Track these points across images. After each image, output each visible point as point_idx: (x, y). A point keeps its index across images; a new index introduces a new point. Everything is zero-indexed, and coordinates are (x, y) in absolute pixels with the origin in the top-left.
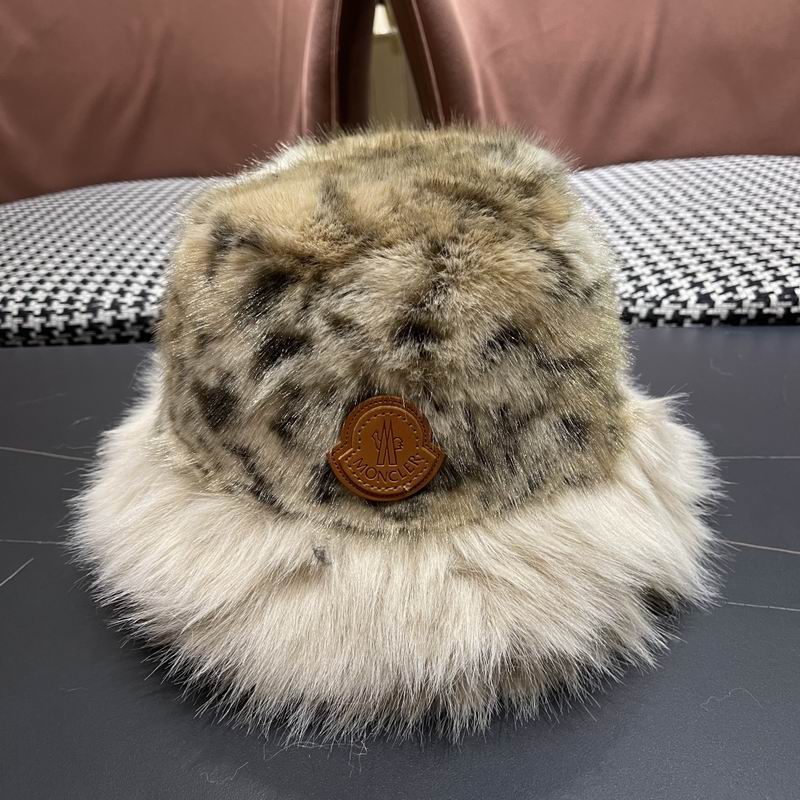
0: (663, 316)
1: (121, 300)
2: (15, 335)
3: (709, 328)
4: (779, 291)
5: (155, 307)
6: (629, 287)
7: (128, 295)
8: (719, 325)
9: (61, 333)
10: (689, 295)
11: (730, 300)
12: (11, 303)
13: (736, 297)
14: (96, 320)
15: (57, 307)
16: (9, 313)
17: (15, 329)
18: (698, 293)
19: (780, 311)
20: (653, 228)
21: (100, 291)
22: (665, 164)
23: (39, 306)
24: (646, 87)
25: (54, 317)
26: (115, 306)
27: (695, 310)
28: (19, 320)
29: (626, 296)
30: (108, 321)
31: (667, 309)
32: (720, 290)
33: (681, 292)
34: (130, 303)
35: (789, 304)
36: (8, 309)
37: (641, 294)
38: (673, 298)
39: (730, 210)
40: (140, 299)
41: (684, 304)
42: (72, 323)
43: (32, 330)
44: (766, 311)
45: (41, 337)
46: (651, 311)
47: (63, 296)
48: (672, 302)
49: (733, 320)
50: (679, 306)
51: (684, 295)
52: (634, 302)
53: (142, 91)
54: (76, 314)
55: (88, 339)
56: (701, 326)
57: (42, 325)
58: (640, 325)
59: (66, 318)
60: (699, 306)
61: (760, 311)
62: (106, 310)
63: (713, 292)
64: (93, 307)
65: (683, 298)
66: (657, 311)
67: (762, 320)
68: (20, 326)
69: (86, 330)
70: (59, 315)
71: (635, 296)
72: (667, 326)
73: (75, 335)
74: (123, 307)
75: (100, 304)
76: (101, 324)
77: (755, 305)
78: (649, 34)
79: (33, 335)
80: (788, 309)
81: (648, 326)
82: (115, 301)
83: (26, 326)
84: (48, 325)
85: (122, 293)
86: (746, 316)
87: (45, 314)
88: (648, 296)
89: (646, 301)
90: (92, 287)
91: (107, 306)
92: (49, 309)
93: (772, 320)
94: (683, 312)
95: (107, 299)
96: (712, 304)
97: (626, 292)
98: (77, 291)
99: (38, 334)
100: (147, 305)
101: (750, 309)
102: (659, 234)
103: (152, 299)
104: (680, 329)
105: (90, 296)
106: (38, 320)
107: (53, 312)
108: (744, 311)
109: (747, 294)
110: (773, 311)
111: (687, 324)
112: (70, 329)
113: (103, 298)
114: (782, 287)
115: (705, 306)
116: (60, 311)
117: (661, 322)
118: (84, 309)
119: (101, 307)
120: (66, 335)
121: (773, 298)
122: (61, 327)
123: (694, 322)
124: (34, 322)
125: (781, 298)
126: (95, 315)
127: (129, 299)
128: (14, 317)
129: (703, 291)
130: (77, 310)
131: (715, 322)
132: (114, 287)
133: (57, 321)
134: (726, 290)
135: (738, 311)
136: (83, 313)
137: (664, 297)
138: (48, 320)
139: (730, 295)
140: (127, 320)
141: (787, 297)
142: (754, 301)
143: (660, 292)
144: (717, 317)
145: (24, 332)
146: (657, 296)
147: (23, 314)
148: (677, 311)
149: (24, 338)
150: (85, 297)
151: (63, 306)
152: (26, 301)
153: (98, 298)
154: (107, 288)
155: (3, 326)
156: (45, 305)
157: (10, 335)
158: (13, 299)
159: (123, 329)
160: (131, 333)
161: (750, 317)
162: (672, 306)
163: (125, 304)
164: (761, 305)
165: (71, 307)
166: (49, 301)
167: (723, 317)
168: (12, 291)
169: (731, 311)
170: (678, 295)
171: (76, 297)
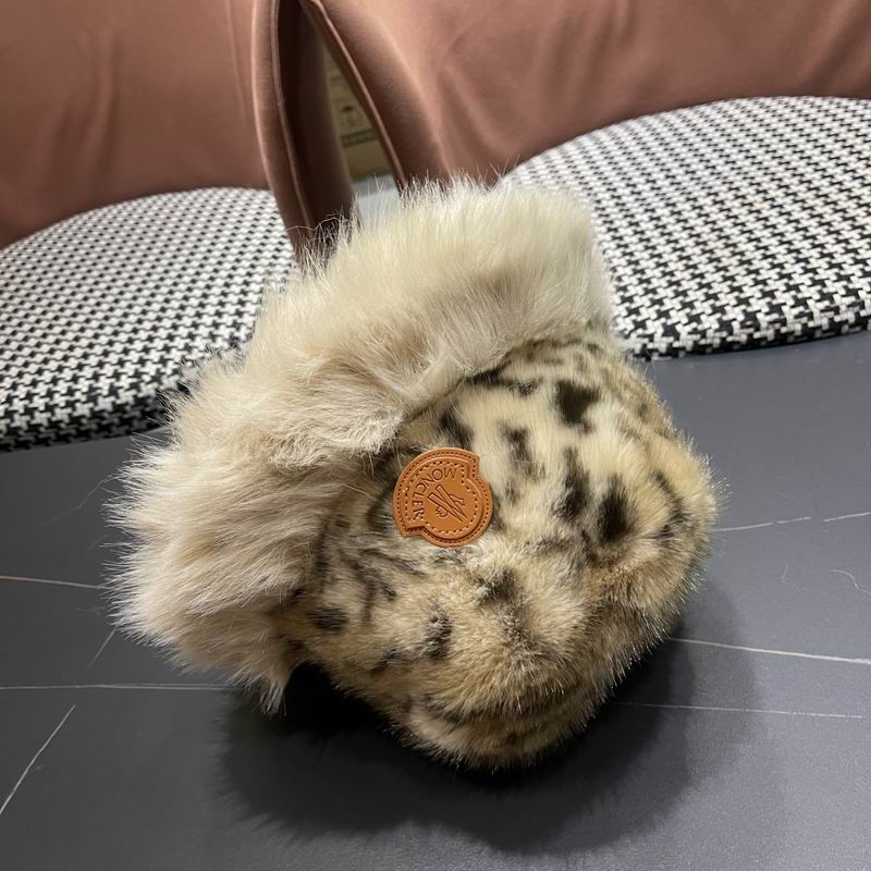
1: (117, 384)
2: (26, 432)
3: (676, 360)
4: (741, 317)
5: (150, 386)
7: (123, 377)
8: (685, 356)
9: (68, 424)
10: (655, 327)
11: (695, 331)
12: (16, 401)
13: (700, 328)
14: (97, 409)
15: (59, 400)
16: (16, 411)
17: (25, 427)
18: (664, 325)
19: (744, 338)
21: (96, 377)
23: (43, 401)
25: (57, 411)
26: (113, 391)
27: (661, 343)
28: (27, 418)
30: (109, 407)
31: (635, 343)
32: (685, 320)
33: (648, 323)
34: (127, 386)
35: (751, 330)
36: (14, 408)
38: (640, 331)
39: (709, 200)
40: (135, 380)
41: (651, 337)
42: (76, 414)
43: (40, 425)
44: (730, 339)
45: (49, 431)
47: (62, 387)
48: (639, 336)
49: (699, 350)
50: (646, 340)
51: (651, 328)
54: (78, 405)
56: (669, 358)
57: (49, 420)
59: (69, 410)
60: (665, 339)
61: (723, 339)
62: (105, 397)
63: (679, 322)
64: (92, 396)
65: (649, 332)
67: (726, 348)
68: (28, 422)
69: (90, 419)
70: (62, 408)
73: (81, 424)
74: (120, 391)
75: (99, 391)
76: (102, 411)
77: (718, 334)
79: (42, 429)
80: (750, 335)
82: (112, 385)
83: (34, 422)
84: (54, 419)
85: (117, 375)
86: (711, 345)
87: (49, 408)
90: (88, 372)
91: (105, 393)
92: (52, 403)
93: (736, 347)
94: (650, 346)
95: (104, 384)
96: (677, 337)
98: (75, 379)
99: (47, 428)
100: (142, 385)
101: (714, 338)
103: (147, 378)
104: (649, 363)
105: (88, 383)
106: (44, 415)
107: (56, 405)
108: (709, 341)
109: (710, 323)
110: (737, 339)
111: (655, 357)
112: (75, 420)
113: (100, 385)
114: (744, 311)
115: (671, 339)
116: (63, 404)
118: (84, 398)
119: (100, 394)
120: (71, 426)
121: (736, 325)
122: (66, 419)
123: (661, 355)
124: (41, 418)
125: (743, 325)
126: (96, 404)
127: (125, 382)
128: (22, 415)
129: (669, 322)
130: (78, 401)
131: (682, 354)
132: (108, 370)
133: (61, 414)
134: (691, 319)
135: (703, 342)
136: (84, 403)
137: (631, 331)
138: (53, 414)
139: (694, 325)
140: (127, 404)
141: (748, 323)
142: (717, 331)
143: (629, 324)
144: (683, 349)
145: (34, 428)
146: (625, 329)
147: (29, 411)
148: (645, 345)
149: (35, 433)
150: (83, 385)
151: (64, 398)
152: (29, 396)
153: (96, 385)
154: (102, 372)
155: (13, 425)
156: (47, 400)
157: (21, 433)
158: (17, 397)
159: (125, 412)
160: (133, 414)
161: (715, 346)
162: (639, 339)
163: (121, 388)
164: (724, 334)
165: (72, 399)
166: (50, 394)
167: (689, 348)
168: (14, 386)
169: (695, 342)
170: (645, 328)
171: (74, 386)
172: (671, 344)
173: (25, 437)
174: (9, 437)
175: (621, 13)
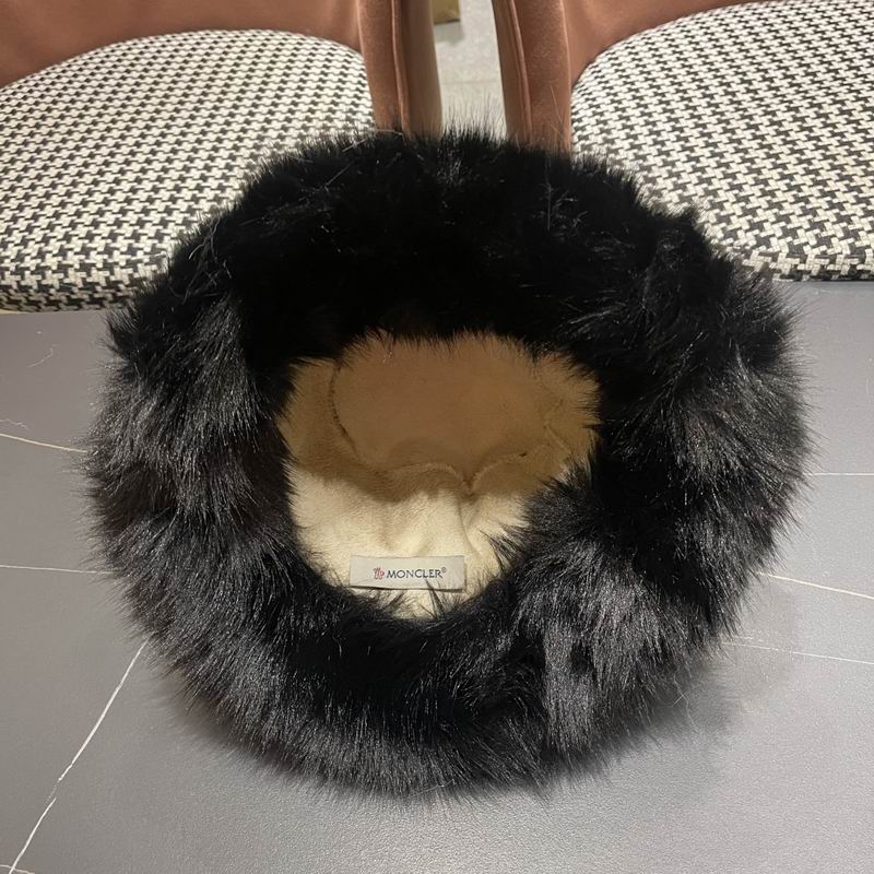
0: (751, 268)
2: (81, 289)
3: (798, 282)
6: (718, 231)
8: (809, 280)
9: (128, 286)
10: (780, 246)
11: (824, 255)
12: (70, 254)
13: (830, 252)
14: (160, 272)
15: (119, 258)
16: (71, 266)
17: (80, 284)
18: (789, 244)
20: (747, 138)
21: (159, 236)
23: (100, 257)
25: (117, 270)
27: (785, 264)
31: (756, 261)
32: (813, 242)
33: (773, 241)
36: (68, 262)
37: (730, 240)
38: (763, 248)
39: (835, 109)
41: (774, 257)
42: (137, 276)
43: (98, 284)
44: (860, 267)
45: (107, 290)
47: (122, 244)
48: (761, 254)
49: (825, 276)
50: (769, 259)
51: (775, 245)
54: (139, 265)
56: (791, 281)
57: (107, 279)
59: (130, 271)
60: (789, 259)
61: (853, 267)
63: (807, 243)
64: (155, 257)
65: (773, 250)
66: (745, 262)
67: (854, 276)
68: (84, 280)
69: (151, 282)
70: (122, 267)
71: (724, 243)
73: (142, 287)
75: (163, 253)
77: (848, 261)
79: (99, 288)
83: (90, 280)
84: (113, 278)
86: (839, 271)
87: (108, 267)
88: (737, 243)
90: (150, 230)
92: (110, 261)
93: (865, 276)
94: (772, 266)
96: (804, 259)
99: (104, 288)
101: (843, 265)
102: (753, 148)
105: (150, 242)
106: (102, 273)
107: (116, 264)
108: (837, 268)
109: (841, 247)
110: (868, 268)
111: (776, 278)
112: (136, 282)
113: (163, 245)
115: (797, 261)
116: (123, 264)
118: (146, 259)
120: (131, 288)
121: (869, 253)
122: (126, 280)
123: (783, 277)
124: (98, 276)
126: (159, 266)
128: (76, 270)
129: (796, 242)
130: (140, 261)
131: (806, 277)
132: (173, 230)
133: (121, 274)
134: (820, 242)
135: (831, 267)
136: (147, 264)
137: (753, 248)
138: (112, 273)
139: (823, 248)
142: (847, 257)
143: (750, 239)
144: (809, 272)
145: (90, 286)
146: (746, 244)
147: (85, 268)
148: (767, 264)
149: (90, 292)
150: (145, 244)
151: (124, 257)
152: (85, 251)
153: (159, 246)
154: (165, 231)
155: (67, 281)
156: (106, 256)
157: (75, 290)
158: (71, 249)
161: (842, 273)
162: (762, 258)
164: (855, 261)
165: (134, 258)
167: (814, 273)
168: (67, 238)
169: (822, 267)
170: (769, 246)
171: (136, 245)
172: (796, 266)
173: (78, 294)
174: (60, 293)
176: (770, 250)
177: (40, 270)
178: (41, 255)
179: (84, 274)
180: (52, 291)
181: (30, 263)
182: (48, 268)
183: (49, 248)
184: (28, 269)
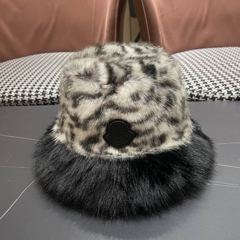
0: (217, 98)
1: (52, 91)
2: (21, 102)
3: (231, 101)
6: (206, 89)
7: (54, 90)
8: (234, 100)
9: (34, 101)
10: (225, 91)
11: (238, 93)
12: (19, 92)
14: (45, 98)
16: (19, 95)
17: (21, 100)
18: (228, 91)
20: (211, 70)
21: (45, 89)
22: (210, 49)
23: (28, 93)
24: (204, 26)
25: (32, 96)
26: (51, 93)
27: (227, 96)
29: (205, 91)
30: (49, 98)
31: (218, 96)
32: (234, 90)
33: (222, 90)
34: (55, 92)
37: (210, 91)
38: (220, 92)
39: (233, 64)
40: (58, 91)
41: (223, 94)
42: (38, 98)
43: (26, 100)
45: (28, 102)
46: (213, 96)
47: (34, 90)
48: (220, 93)
49: (238, 99)
50: (222, 95)
51: (223, 91)
52: (208, 93)
53: (51, 25)
54: (39, 96)
55: (42, 103)
56: (229, 101)
57: (29, 99)
58: (210, 100)
59: (36, 97)
60: (228, 95)
62: (48, 94)
63: (232, 90)
64: (44, 94)
66: (215, 96)
68: (22, 99)
69: (42, 100)
70: (34, 96)
71: (208, 91)
72: (218, 100)
73: (39, 102)
74: (53, 93)
75: (46, 93)
76: (46, 99)
78: (206, 10)
79: (26, 102)
81: (212, 100)
82: (50, 92)
83: (23, 99)
84: (30, 99)
85: (52, 89)
87: (29, 96)
88: (212, 91)
89: (212, 93)
90: (43, 87)
91: (48, 93)
92: (30, 94)
94: (223, 96)
95: (48, 91)
96: (232, 94)
97: (205, 90)
98: (39, 88)
99: (27, 102)
102: (213, 72)
104: (222, 102)
105: (43, 90)
106: (27, 97)
107: (32, 95)
111: (224, 100)
112: (37, 100)
115: (230, 95)
116: (34, 95)
117: (216, 99)
118: (41, 94)
120: (35, 102)
122: (34, 100)
123: (226, 99)
124: (26, 98)
126: (45, 96)
127: (55, 91)
128: (20, 96)
129: (229, 90)
130: (39, 94)
131: (233, 100)
132: (50, 87)
133: (33, 98)
134: (236, 90)
136: (41, 95)
137: (217, 92)
138: (30, 97)
139: (237, 91)
140: (54, 98)
143: (216, 90)
144: (234, 98)
147: (23, 96)
148: (221, 96)
149: (23, 103)
150: (41, 90)
152: (23, 91)
153: (45, 91)
155: (17, 99)
159: (53, 100)
160: (55, 101)
162: (220, 94)
163: (53, 92)
165: (37, 94)
166: (30, 91)
167: (235, 98)
168: (19, 88)
169: (238, 96)
170: (221, 91)
171: (38, 90)
172: (230, 96)
174: (14, 103)
175: (203, 19)
176: (222, 92)
177: (9, 96)
178: (10, 92)
179: (22, 97)
180: (12, 102)
181: (7, 94)
182: (12, 96)
183: (13, 91)
184: (6, 96)
